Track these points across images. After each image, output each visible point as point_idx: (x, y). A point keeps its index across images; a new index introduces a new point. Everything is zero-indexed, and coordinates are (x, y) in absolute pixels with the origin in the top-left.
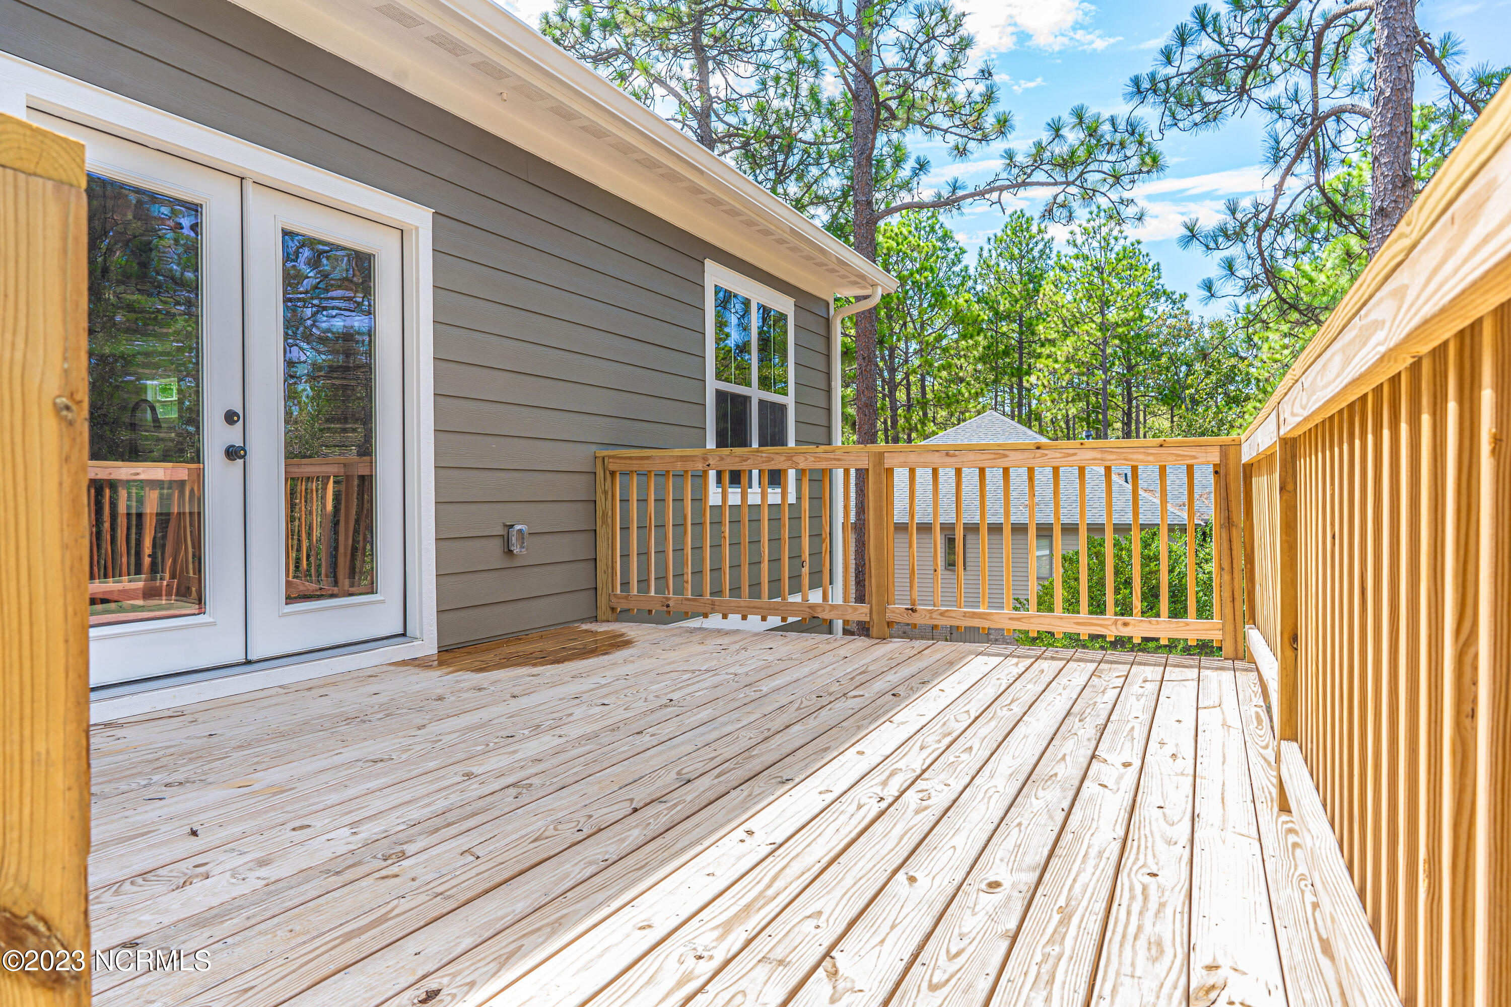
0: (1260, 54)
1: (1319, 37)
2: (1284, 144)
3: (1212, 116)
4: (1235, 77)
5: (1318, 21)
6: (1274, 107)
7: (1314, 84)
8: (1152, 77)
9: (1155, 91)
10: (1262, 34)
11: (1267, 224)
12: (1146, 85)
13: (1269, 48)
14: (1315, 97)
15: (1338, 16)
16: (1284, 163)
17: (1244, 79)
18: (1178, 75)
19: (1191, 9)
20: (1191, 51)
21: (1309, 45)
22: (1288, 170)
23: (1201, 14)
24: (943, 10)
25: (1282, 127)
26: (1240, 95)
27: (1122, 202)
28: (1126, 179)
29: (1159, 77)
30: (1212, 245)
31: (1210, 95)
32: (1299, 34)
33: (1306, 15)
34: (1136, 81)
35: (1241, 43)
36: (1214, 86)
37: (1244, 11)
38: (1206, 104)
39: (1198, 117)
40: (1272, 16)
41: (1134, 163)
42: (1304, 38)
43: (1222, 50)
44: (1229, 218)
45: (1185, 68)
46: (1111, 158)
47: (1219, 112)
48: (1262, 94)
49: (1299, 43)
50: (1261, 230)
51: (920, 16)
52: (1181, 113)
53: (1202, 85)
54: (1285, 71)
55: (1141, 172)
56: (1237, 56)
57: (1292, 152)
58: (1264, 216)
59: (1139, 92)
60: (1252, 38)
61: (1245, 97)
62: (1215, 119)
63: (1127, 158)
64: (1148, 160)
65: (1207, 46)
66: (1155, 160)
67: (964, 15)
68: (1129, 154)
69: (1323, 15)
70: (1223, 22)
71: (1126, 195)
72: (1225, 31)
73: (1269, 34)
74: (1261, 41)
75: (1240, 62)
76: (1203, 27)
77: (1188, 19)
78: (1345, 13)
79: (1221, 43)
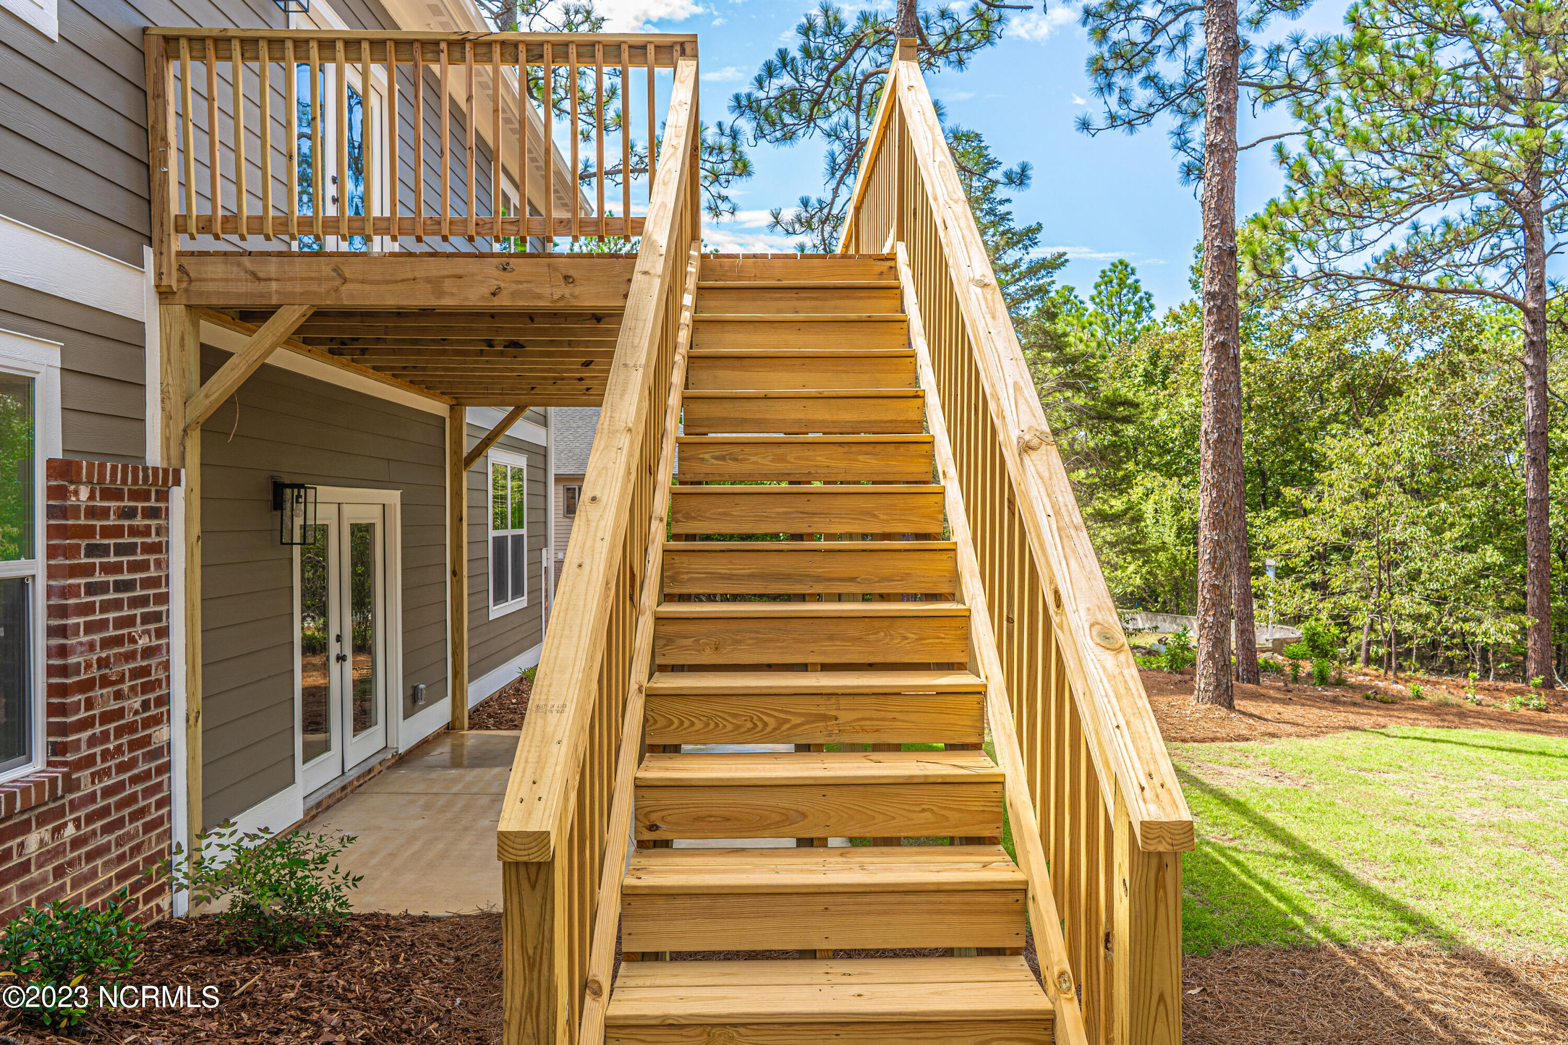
0: (823, 93)
1: (860, 89)
2: (839, 160)
3: (789, 136)
4: (805, 107)
5: (860, 77)
6: (833, 134)
7: (858, 119)
8: (749, 96)
9: (751, 108)
10: (825, 78)
11: (827, 219)
12: (744, 102)
13: (829, 89)
14: (858, 128)
15: (872, 75)
16: (838, 174)
17: (812, 110)
18: (767, 98)
19: (776, 50)
20: (776, 83)
21: (854, 92)
22: (841, 181)
23: (783, 54)
24: (589, 13)
25: (837, 147)
26: (809, 122)
27: (719, 197)
28: (723, 178)
29: (753, 97)
30: (791, 230)
31: (788, 120)
32: (848, 84)
33: (852, 70)
34: (737, 98)
35: (811, 82)
36: (790, 112)
37: (813, 60)
38: (785, 125)
39: (778, 134)
40: (831, 67)
41: (728, 166)
42: (851, 87)
43: (797, 85)
44: (802, 209)
45: (771, 94)
46: (711, 159)
47: (794, 133)
48: (825, 125)
49: (848, 89)
50: (823, 223)
51: (567, 13)
52: (767, 129)
53: (783, 109)
54: (838, 109)
55: (734, 174)
56: (808, 91)
57: (843, 166)
58: (826, 211)
59: (740, 107)
60: (818, 80)
61: (812, 125)
62: (791, 138)
63: (723, 161)
64: (740, 165)
65: (786, 80)
66: (745, 166)
67: (603, 19)
68: (726, 158)
69: (863, 72)
70: (799, 63)
71: (724, 192)
72: (801, 72)
73: (829, 79)
74: (823, 84)
75: (808, 96)
76: (785, 66)
77: (773, 57)
78: (877, 73)
79: (797, 80)
